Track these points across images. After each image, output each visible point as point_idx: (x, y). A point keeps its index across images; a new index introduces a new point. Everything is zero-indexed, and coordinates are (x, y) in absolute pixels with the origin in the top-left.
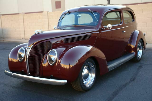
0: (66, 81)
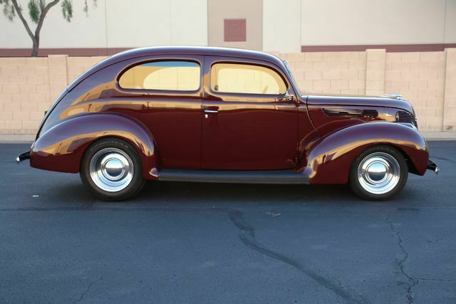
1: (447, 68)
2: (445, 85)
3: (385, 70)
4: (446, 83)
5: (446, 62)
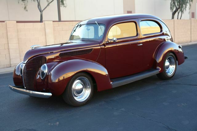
0: (50, 94)
1: (46, 31)
2: (46, 39)
3: (17, 32)
4: (47, 38)
5: (45, 28)
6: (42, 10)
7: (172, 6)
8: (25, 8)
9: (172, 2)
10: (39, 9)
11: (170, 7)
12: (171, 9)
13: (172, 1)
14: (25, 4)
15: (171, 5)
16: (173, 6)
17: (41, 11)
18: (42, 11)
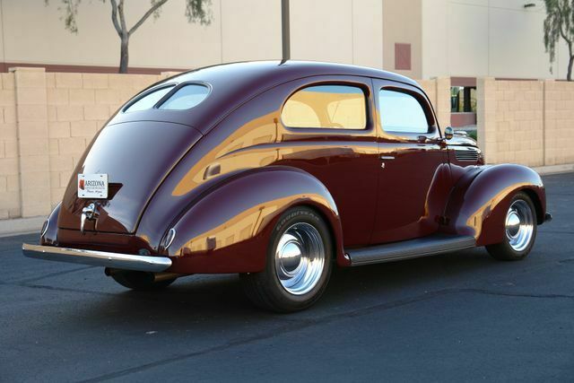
6: (128, 30)
7: (550, 34)
8: (69, 21)
9: (552, 20)
10: (116, 26)
11: (543, 35)
12: (546, 44)
13: (550, 16)
14: (69, 9)
15: (547, 28)
16: (554, 33)
17: (124, 33)
18: (129, 34)
